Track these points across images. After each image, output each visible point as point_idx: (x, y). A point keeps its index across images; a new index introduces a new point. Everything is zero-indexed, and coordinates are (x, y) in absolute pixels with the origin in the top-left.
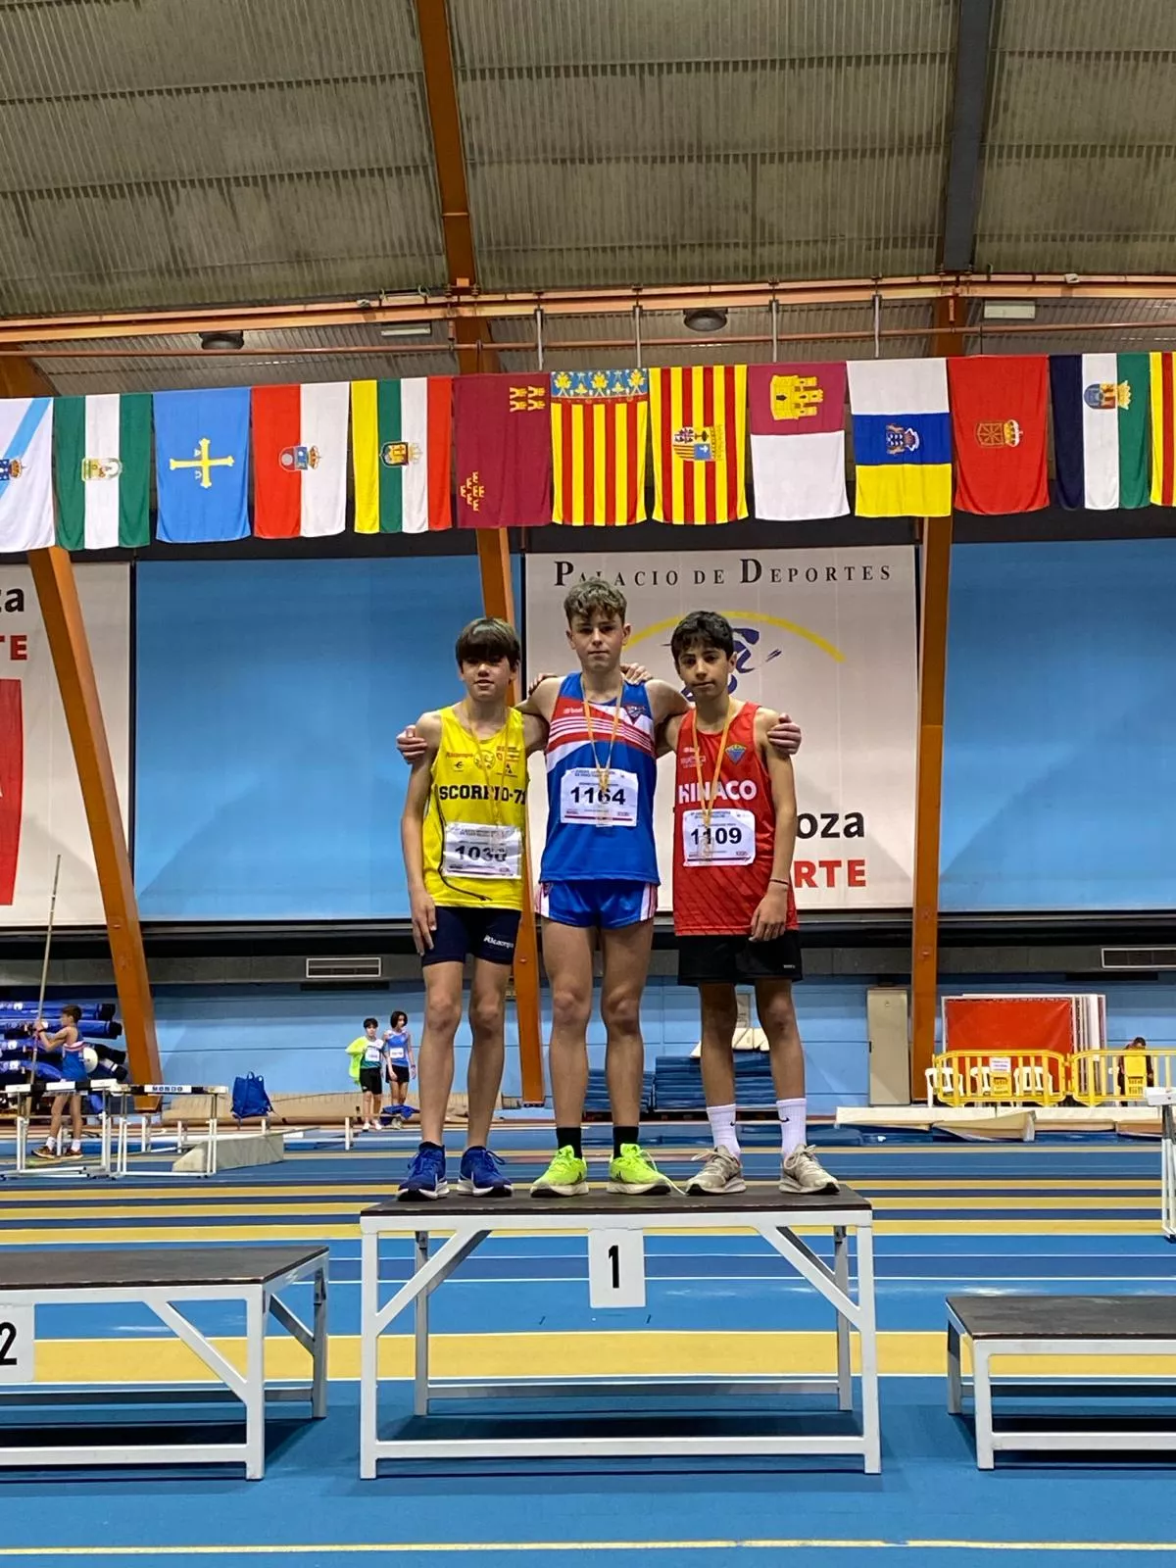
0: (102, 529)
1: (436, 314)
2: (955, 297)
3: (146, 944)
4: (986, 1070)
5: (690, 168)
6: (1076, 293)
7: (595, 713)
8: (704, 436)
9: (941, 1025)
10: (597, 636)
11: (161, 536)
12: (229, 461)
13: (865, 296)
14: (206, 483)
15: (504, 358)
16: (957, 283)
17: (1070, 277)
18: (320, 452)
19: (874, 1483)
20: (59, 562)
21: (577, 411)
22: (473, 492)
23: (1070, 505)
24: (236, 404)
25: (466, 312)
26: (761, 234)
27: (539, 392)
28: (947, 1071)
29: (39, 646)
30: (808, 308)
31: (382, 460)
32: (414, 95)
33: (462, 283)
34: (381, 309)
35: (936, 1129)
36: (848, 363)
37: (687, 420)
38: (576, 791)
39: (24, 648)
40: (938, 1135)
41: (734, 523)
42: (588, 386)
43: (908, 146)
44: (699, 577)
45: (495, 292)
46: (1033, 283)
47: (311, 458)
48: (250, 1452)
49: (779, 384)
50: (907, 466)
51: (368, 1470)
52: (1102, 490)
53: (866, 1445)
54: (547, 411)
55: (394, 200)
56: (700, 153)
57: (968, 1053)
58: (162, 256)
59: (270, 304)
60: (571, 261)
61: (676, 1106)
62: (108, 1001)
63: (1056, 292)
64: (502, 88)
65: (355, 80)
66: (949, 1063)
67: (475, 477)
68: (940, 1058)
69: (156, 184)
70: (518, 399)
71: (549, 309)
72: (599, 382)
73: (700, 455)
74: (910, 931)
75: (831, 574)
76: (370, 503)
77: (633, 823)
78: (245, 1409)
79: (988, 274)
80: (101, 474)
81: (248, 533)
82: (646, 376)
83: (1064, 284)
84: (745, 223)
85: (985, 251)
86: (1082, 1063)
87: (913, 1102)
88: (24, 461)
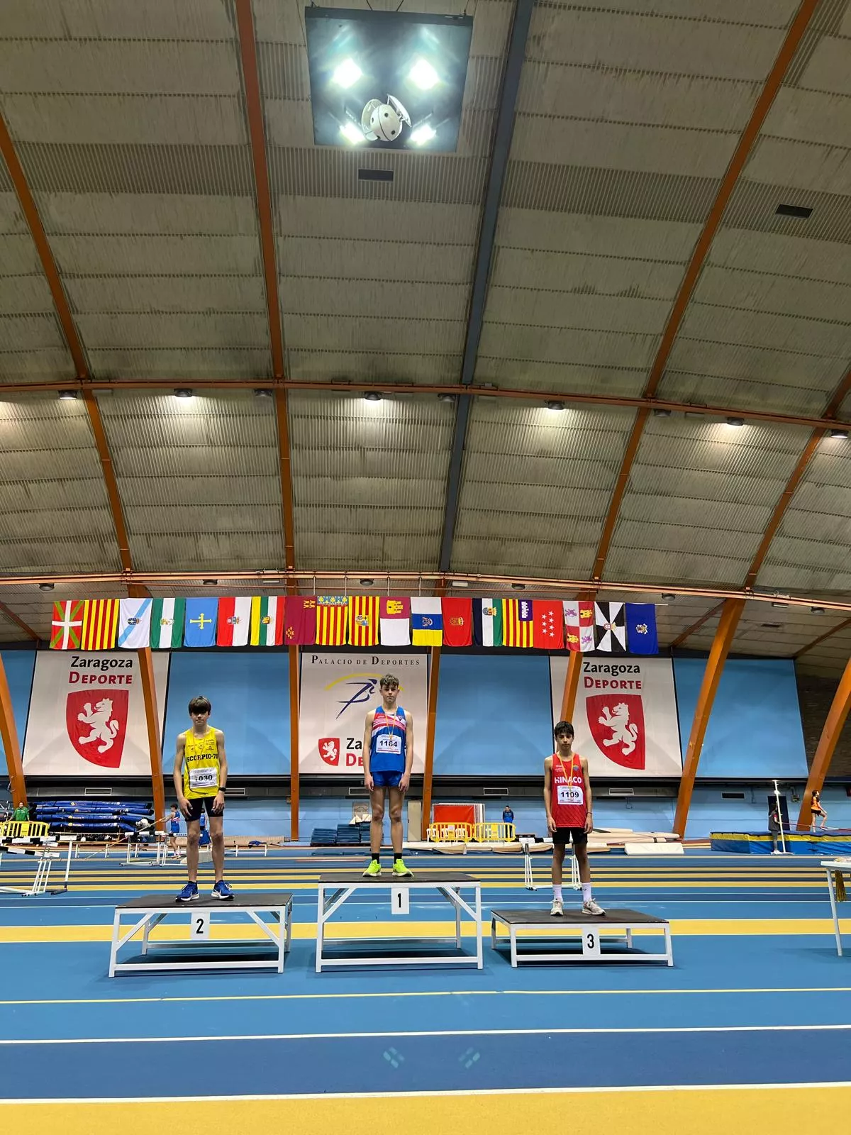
0: (166, 642)
1: (281, 576)
2: (444, 579)
3: (165, 782)
4: (446, 829)
5: (364, 537)
6: (480, 580)
7: (389, 718)
8: (365, 618)
9: (432, 813)
10: (390, 691)
11: (185, 644)
12: (210, 621)
13: (417, 577)
14: (202, 628)
15: (301, 591)
16: (444, 575)
17: (478, 575)
18: (240, 619)
19: (482, 972)
20: (148, 653)
21: (325, 609)
22: (290, 633)
23: (479, 644)
24: (214, 602)
25: (291, 576)
26: (385, 557)
27: (314, 602)
28: (434, 830)
29: (137, 679)
30: (399, 580)
31: (261, 622)
32: (279, 510)
33: (290, 567)
34: (264, 574)
35: (435, 850)
36: (411, 598)
37: (360, 613)
38: (382, 742)
39: (131, 679)
40: (435, 852)
41: (374, 646)
42: (329, 601)
43: (430, 534)
44: (358, 662)
45: (300, 571)
46: (467, 576)
47: (237, 621)
48: (279, 964)
49: (389, 603)
50: (429, 630)
51: (318, 970)
52: (488, 640)
53: (478, 959)
54: (316, 609)
55: (271, 542)
56: (368, 532)
57: (441, 824)
58: (193, 554)
59: (227, 571)
60: (326, 562)
61: (344, 841)
62: (149, 802)
63: (474, 579)
64: (307, 510)
65: (261, 505)
66: (435, 827)
67: (291, 628)
68: (432, 825)
69: (193, 533)
70: (306, 604)
71: (318, 577)
72: (333, 600)
73: (364, 624)
74: (423, 781)
75: (401, 662)
76: (255, 638)
77: (399, 753)
78: (278, 949)
79: (454, 572)
80: (167, 624)
81: (215, 644)
82: (348, 599)
83: (477, 577)
84: (380, 554)
85: (453, 566)
86: (477, 827)
87: (422, 840)
88: (141, 619)
